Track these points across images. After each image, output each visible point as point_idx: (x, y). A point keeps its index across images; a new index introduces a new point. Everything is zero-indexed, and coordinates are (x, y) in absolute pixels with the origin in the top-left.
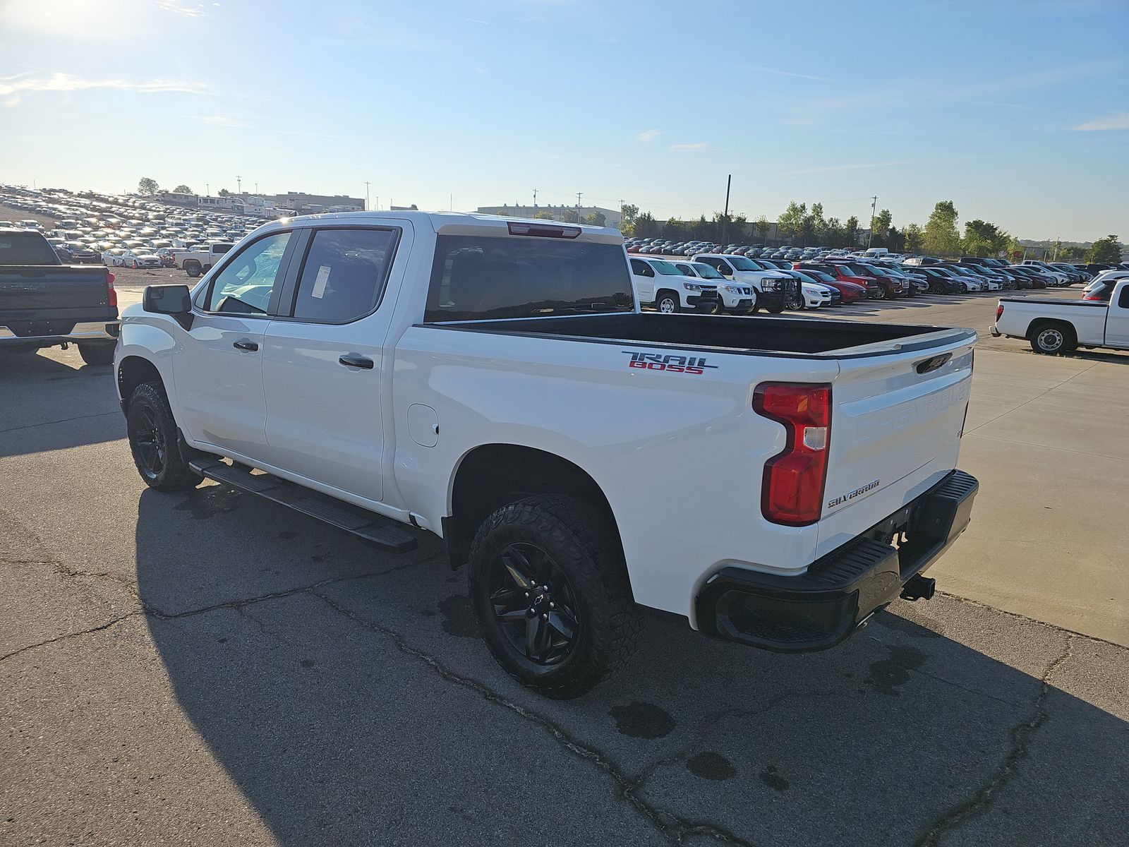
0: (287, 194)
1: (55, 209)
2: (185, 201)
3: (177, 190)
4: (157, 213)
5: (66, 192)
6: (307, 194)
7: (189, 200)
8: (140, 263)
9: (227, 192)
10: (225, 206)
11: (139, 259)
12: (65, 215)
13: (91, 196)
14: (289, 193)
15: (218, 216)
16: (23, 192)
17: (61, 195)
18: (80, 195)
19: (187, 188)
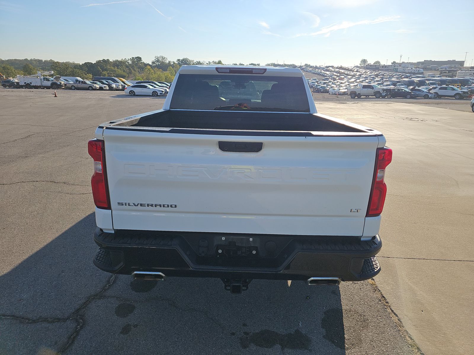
0: (424, 61)
1: (325, 73)
2: (374, 67)
3: (375, 63)
4: (361, 73)
5: (332, 67)
6: (433, 60)
7: (376, 67)
8: (340, 93)
9: (395, 62)
10: (390, 68)
11: (340, 91)
12: (327, 75)
13: (341, 68)
14: (425, 61)
15: (385, 73)
16: (319, 68)
17: (331, 68)
18: (337, 68)
19: (379, 62)
